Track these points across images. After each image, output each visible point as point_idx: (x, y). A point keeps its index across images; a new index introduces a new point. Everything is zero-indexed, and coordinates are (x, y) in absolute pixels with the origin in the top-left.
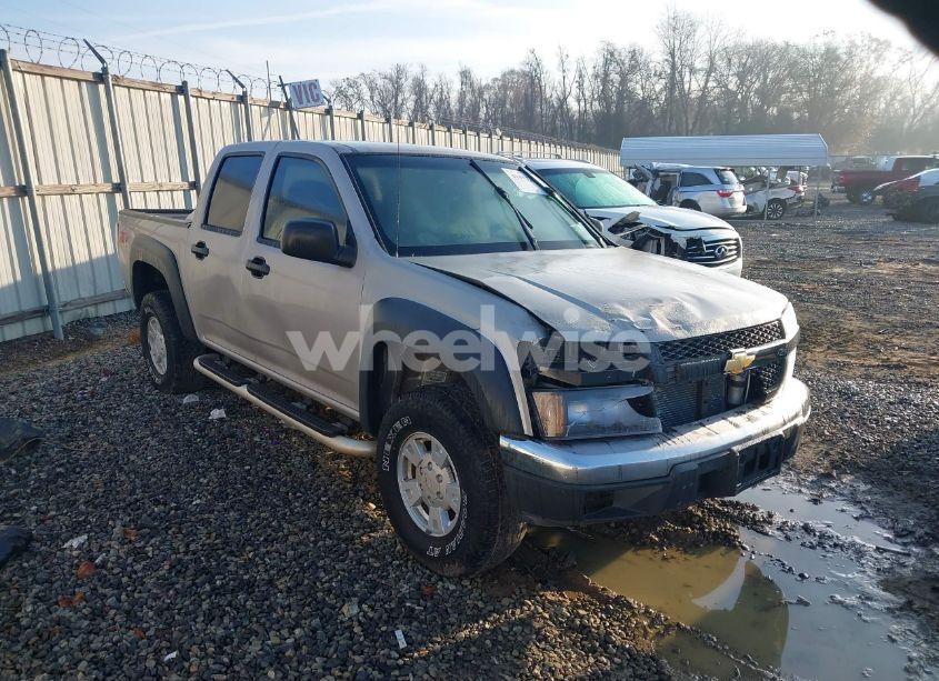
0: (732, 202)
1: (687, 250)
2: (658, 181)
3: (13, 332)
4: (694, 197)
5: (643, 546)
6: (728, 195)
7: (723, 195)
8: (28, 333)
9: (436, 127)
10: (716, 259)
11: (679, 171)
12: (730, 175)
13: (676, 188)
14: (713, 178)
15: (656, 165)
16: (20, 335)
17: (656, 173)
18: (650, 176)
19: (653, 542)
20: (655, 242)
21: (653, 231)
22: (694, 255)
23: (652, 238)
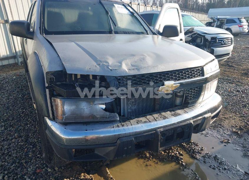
0: (243, 29)
1: (211, 41)
2: (219, 22)
3: (5, 63)
4: (230, 27)
5: (142, 158)
6: (242, 26)
7: (240, 26)
8: (10, 63)
9: (158, 7)
10: (222, 45)
11: (226, 19)
12: (243, 20)
13: (225, 24)
14: (237, 21)
15: (218, 17)
16: (8, 63)
17: (218, 19)
18: (216, 20)
19: (146, 157)
20: (200, 38)
21: (198, 34)
22: (213, 43)
23: (200, 37)
